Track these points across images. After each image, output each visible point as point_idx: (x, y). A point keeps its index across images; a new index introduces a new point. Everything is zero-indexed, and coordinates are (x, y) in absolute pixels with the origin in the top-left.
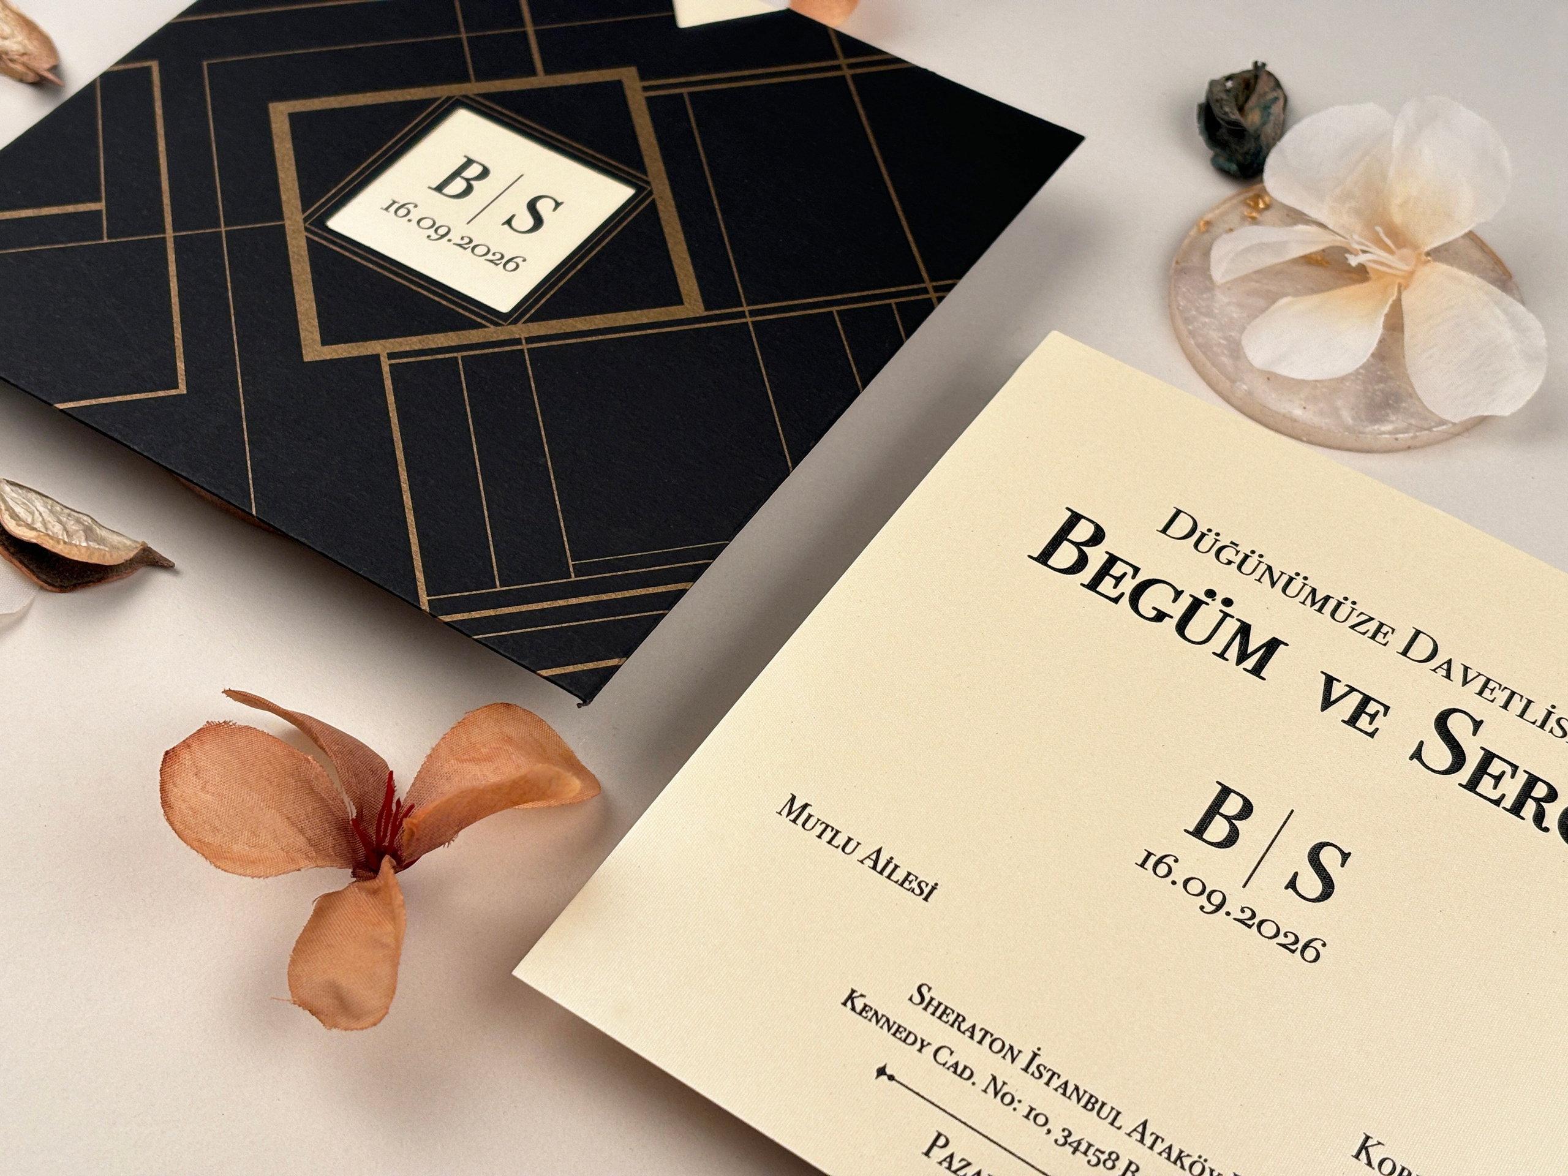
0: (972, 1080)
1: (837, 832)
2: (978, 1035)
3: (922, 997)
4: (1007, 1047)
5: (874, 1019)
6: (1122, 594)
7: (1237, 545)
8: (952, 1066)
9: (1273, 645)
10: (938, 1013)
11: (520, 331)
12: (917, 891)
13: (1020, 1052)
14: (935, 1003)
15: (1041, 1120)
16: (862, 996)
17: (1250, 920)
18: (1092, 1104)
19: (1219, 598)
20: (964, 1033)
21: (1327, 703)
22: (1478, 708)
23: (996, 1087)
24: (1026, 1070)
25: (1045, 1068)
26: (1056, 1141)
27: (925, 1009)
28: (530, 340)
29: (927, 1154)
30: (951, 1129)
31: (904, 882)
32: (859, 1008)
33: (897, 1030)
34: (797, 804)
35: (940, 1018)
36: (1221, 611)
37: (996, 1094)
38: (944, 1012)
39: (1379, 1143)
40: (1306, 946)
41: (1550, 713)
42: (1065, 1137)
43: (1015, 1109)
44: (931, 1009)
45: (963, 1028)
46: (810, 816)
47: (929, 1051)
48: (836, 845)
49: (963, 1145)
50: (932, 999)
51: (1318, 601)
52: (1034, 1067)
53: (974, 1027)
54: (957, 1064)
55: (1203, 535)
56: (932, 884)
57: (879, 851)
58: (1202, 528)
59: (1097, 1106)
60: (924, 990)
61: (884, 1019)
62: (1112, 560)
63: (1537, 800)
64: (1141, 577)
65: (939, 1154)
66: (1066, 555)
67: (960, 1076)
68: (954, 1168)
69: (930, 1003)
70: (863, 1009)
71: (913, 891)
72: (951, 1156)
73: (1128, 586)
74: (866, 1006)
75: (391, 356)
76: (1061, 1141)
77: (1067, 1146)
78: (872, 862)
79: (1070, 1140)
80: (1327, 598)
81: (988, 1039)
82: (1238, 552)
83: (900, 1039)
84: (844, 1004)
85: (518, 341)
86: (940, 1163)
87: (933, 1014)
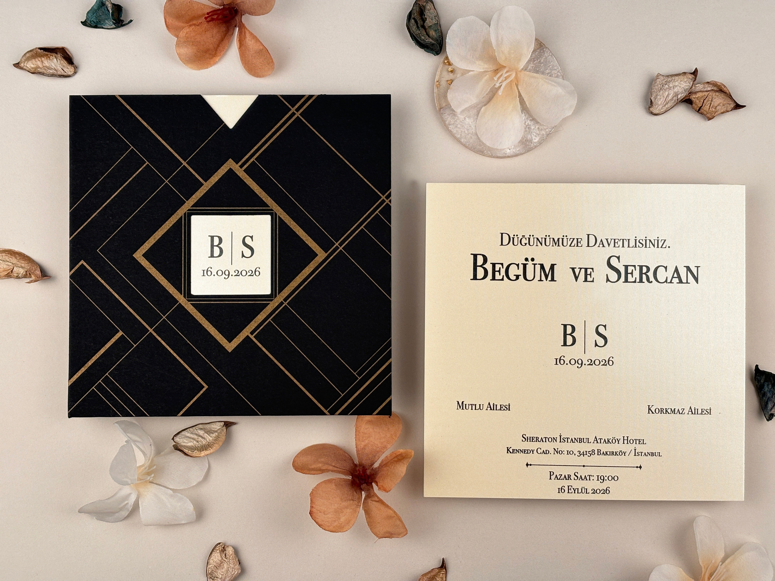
0: (550, 453)
1: (475, 405)
2: (544, 440)
3: (525, 439)
4: (553, 438)
5: (517, 452)
6: (503, 276)
7: (524, 236)
8: (543, 452)
9: (552, 267)
10: (531, 440)
11: (280, 298)
12: (506, 409)
13: (556, 438)
14: (529, 438)
15: (571, 453)
16: (510, 447)
17: (592, 363)
18: (581, 440)
19: (530, 259)
20: (540, 442)
21: (576, 278)
22: (616, 252)
23: (557, 451)
24: (560, 442)
25: (565, 438)
26: (578, 456)
27: (527, 441)
28: (285, 300)
29: (550, 479)
30: (552, 469)
31: (501, 408)
32: (512, 451)
33: (524, 451)
34: (460, 404)
35: (532, 441)
36: (533, 264)
37: (557, 453)
38: (532, 439)
39: (652, 406)
40: (609, 361)
41: (636, 240)
42: (579, 453)
43: (564, 454)
44: (529, 440)
45: (539, 441)
46: (466, 405)
47: (535, 452)
48: (478, 409)
49: (558, 471)
50: (527, 437)
51: (556, 242)
52: (563, 440)
53: (542, 438)
54: (543, 451)
55: (513, 238)
56: (508, 404)
57: (489, 404)
58: (512, 236)
59: (582, 440)
60: (524, 436)
61: (519, 450)
62: (494, 265)
63: (645, 274)
64: (505, 267)
65: (553, 477)
66: (480, 273)
67: (546, 454)
68: (559, 478)
69: (528, 439)
70: (513, 451)
71: (505, 410)
72: (556, 476)
73: (503, 271)
74: (513, 450)
75: (252, 333)
76: (579, 455)
77: (581, 455)
78: (490, 408)
79: (581, 453)
80: (558, 239)
81: (547, 439)
82: (526, 238)
83: (526, 453)
84: (508, 453)
85: (282, 303)
86: (555, 479)
87: (530, 441)
